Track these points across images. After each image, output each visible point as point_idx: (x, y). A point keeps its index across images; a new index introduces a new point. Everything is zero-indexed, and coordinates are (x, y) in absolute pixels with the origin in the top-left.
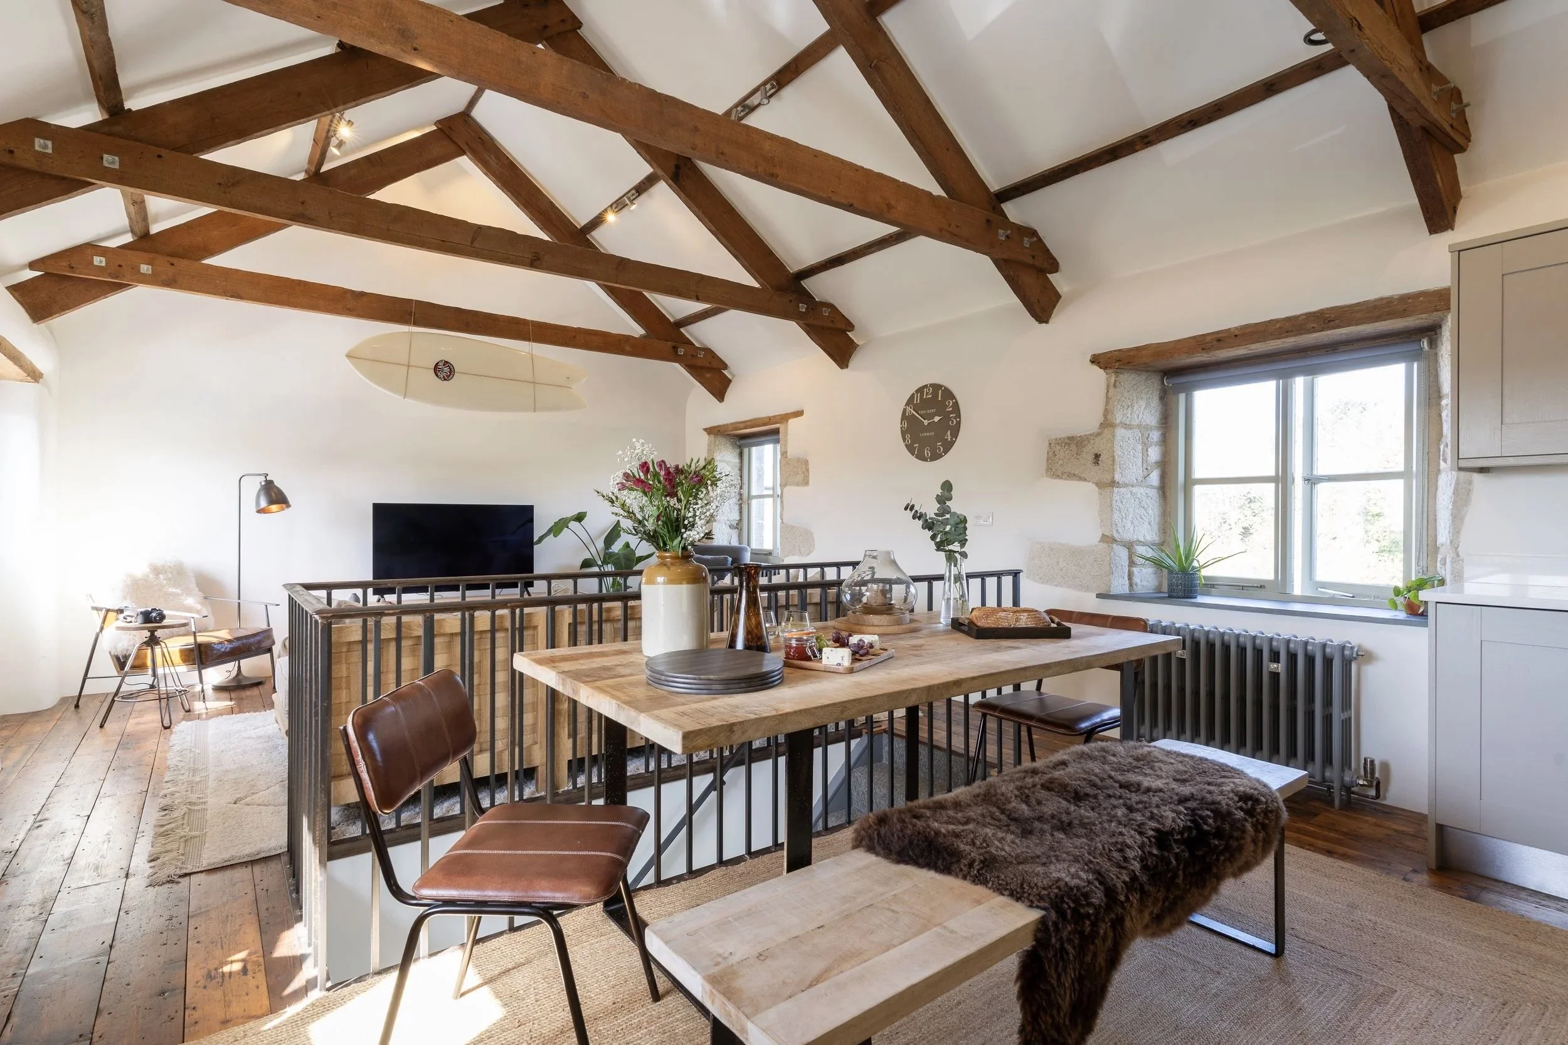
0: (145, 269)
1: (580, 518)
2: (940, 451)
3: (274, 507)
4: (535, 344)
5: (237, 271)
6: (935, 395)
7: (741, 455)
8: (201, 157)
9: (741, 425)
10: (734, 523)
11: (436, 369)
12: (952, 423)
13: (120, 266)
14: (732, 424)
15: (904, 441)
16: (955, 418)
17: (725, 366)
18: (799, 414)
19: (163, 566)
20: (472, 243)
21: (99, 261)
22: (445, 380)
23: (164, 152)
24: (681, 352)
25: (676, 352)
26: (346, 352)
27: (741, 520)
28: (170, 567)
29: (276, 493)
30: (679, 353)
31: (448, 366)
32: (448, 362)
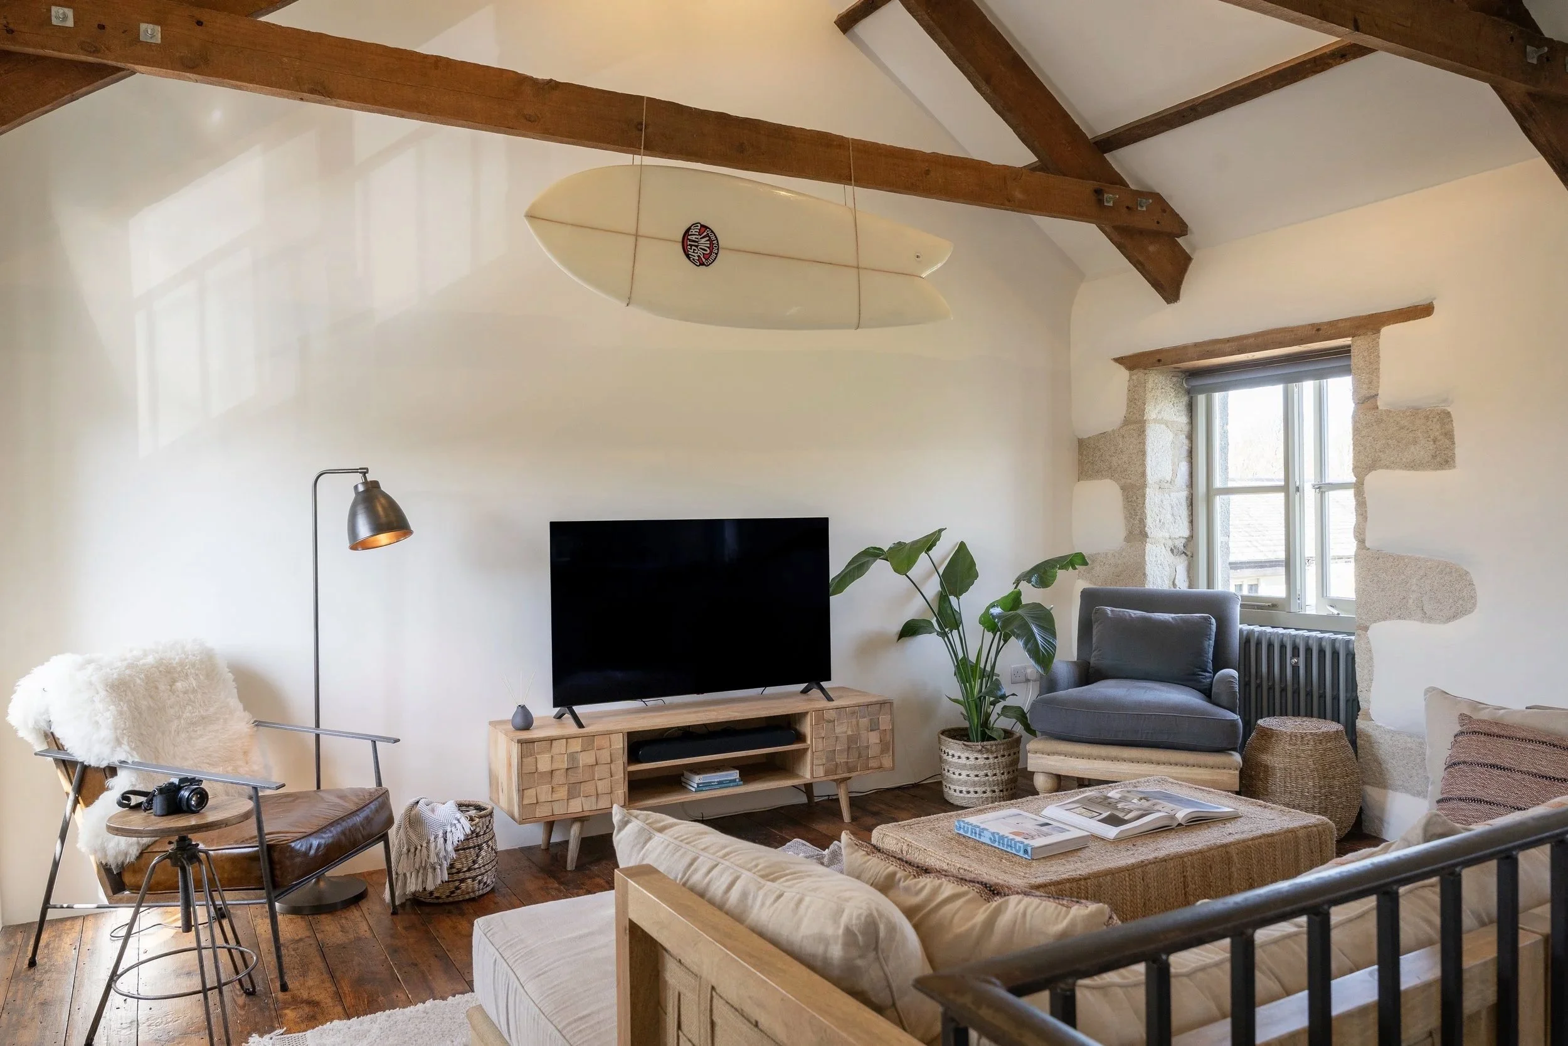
0: (150, 32)
3: (384, 538)
5: (320, 36)
7: (1193, 408)
10: (1180, 544)
11: (686, 241)
13: (102, 27)
17: (1183, 230)
18: (1429, 308)
19: (182, 664)
21: (61, 16)
22: (702, 264)
24: (1109, 199)
25: (1100, 202)
26: (525, 209)
27: (1192, 537)
28: (193, 665)
29: (384, 508)
30: (1106, 204)
31: (707, 235)
32: (706, 227)
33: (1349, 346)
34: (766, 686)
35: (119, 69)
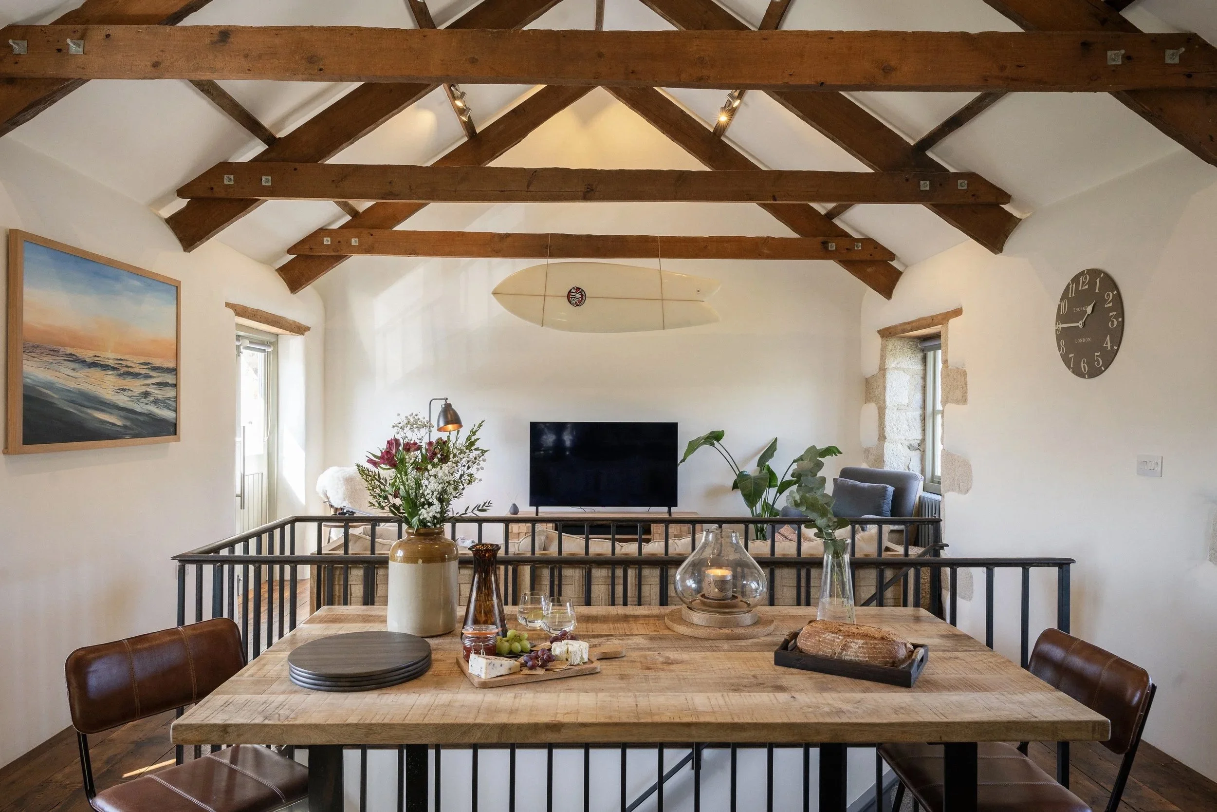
0: (354, 242)
1: (715, 437)
2: (1098, 364)
3: (451, 427)
4: (664, 261)
6: (1092, 284)
7: (924, 360)
8: (326, 163)
9: (908, 327)
10: (915, 444)
11: (569, 296)
12: (1113, 324)
13: (339, 242)
14: (901, 325)
15: (1060, 350)
16: (1116, 317)
17: (892, 256)
18: (958, 312)
20: (528, 186)
21: (327, 241)
22: (577, 305)
23: (297, 165)
24: (832, 246)
25: (826, 248)
26: (492, 290)
27: (923, 440)
29: (451, 416)
30: (830, 249)
31: (580, 292)
32: (579, 288)
33: (940, 333)
34: (650, 506)
35: (347, 256)
